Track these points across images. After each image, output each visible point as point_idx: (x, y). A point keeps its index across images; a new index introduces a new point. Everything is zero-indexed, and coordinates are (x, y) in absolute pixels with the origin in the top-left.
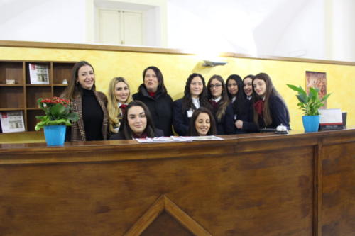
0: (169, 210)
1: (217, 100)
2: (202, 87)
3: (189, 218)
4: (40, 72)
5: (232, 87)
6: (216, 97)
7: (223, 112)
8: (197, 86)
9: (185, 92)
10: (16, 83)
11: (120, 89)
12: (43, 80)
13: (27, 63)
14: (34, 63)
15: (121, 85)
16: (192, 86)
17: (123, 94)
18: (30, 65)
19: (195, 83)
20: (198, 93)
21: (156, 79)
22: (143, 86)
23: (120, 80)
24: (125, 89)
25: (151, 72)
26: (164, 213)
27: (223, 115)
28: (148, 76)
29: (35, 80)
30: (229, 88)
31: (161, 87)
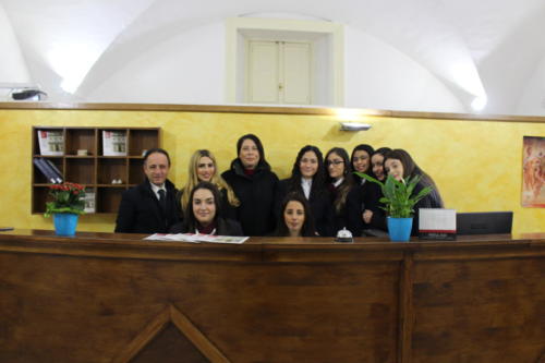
0: (176, 322)
1: (336, 184)
2: (316, 165)
3: (203, 337)
4: (117, 141)
5: (360, 161)
6: (335, 180)
7: (344, 200)
8: (309, 164)
9: (293, 171)
10: (89, 154)
11: (202, 165)
12: (120, 150)
13: (100, 131)
14: (109, 130)
15: (206, 160)
16: (302, 164)
17: (206, 173)
18: (104, 133)
19: (306, 161)
20: (310, 173)
21: (256, 153)
22: (238, 162)
23: (205, 153)
24: (210, 165)
25: (249, 143)
26: (170, 325)
27: (342, 205)
28: (246, 149)
29: (110, 150)
30: (355, 163)
31: (262, 162)
